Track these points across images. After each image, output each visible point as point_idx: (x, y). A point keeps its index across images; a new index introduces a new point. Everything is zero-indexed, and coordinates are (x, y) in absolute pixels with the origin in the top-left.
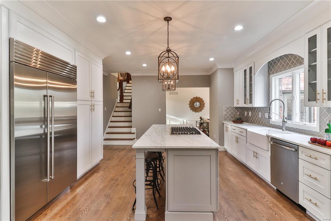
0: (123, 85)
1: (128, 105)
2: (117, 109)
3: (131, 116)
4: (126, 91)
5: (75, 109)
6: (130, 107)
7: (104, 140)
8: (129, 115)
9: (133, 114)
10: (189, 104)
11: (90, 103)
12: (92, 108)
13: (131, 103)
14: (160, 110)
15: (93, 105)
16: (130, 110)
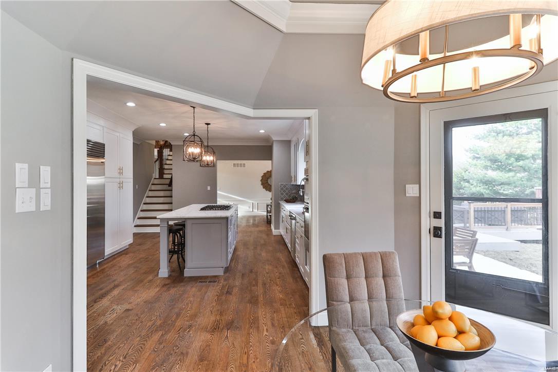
0: (164, 154)
1: (168, 182)
2: (154, 187)
3: (172, 197)
4: (168, 162)
5: (102, 188)
6: (170, 184)
7: (135, 226)
8: (169, 195)
9: (174, 193)
10: (261, 181)
11: (118, 180)
12: (121, 186)
13: (171, 179)
14: (209, 188)
15: (121, 182)
16: (170, 188)
